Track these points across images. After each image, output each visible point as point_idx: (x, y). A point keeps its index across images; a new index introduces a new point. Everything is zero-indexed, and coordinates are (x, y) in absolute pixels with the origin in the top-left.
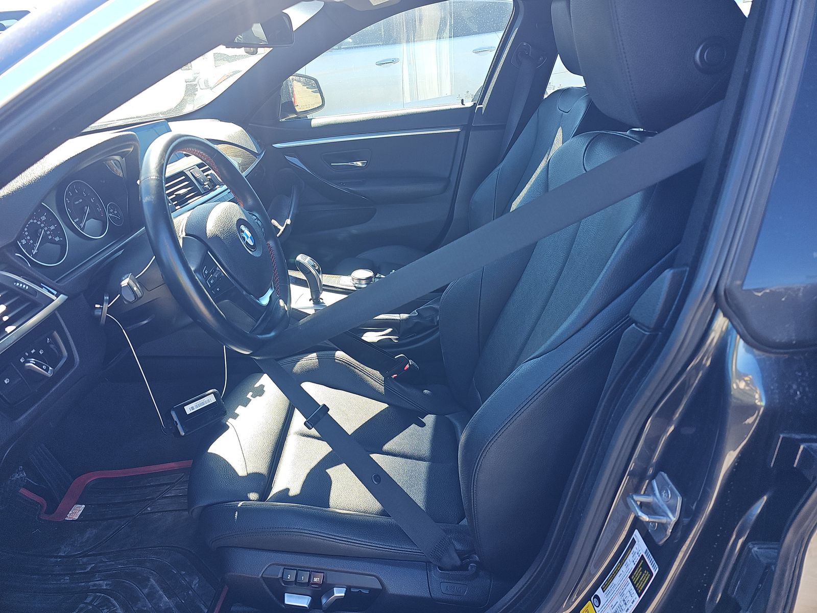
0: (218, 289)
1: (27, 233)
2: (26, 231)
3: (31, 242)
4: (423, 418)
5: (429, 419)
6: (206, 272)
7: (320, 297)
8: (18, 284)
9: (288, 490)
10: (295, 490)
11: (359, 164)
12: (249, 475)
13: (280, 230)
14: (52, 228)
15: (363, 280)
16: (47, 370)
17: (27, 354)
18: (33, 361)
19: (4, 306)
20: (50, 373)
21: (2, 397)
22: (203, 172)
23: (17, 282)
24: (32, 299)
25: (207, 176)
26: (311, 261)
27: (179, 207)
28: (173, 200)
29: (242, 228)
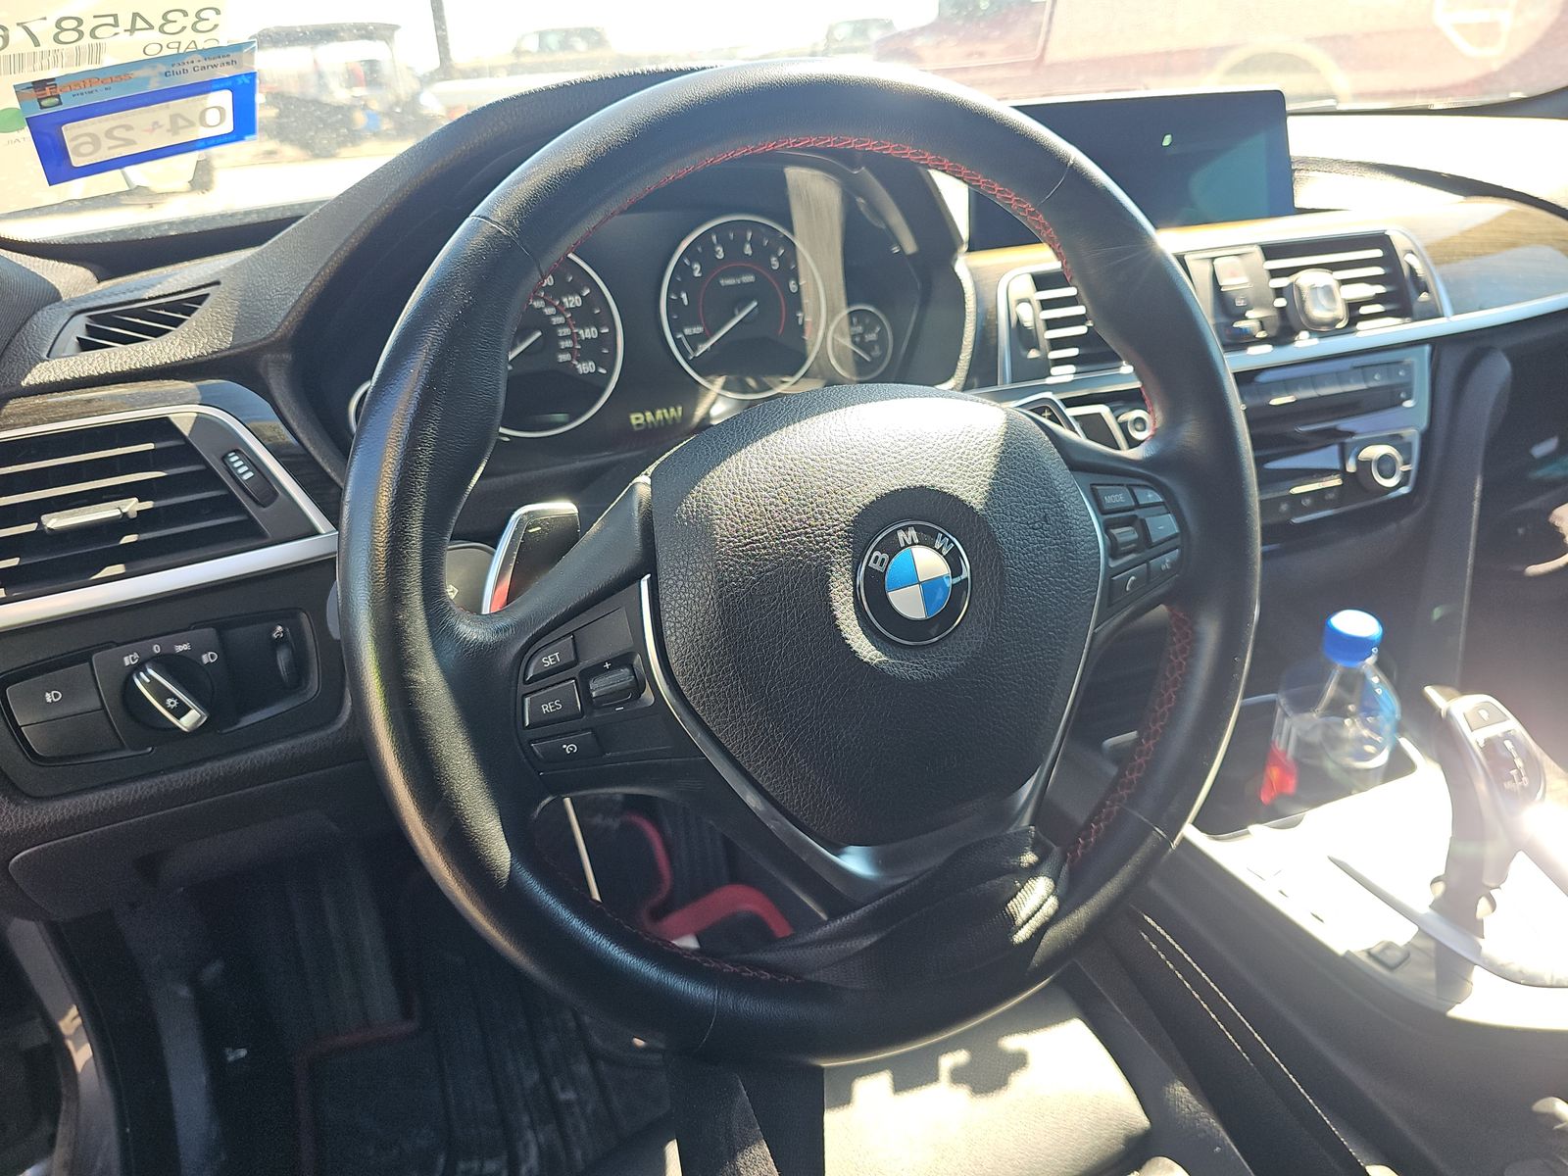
0: (570, 747)
6: (549, 661)
8: (235, 456)
14: (587, 334)
16: (181, 710)
17: (156, 649)
18: (150, 677)
19: (148, 505)
20: (186, 722)
21: (18, 728)
22: (1275, 274)
23: (237, 452)
24: (245, 511)
25: (1279, 292)
26: (1508, 744)
27: (1072, 368)
28: (1056, 344)
29: (901, 534)
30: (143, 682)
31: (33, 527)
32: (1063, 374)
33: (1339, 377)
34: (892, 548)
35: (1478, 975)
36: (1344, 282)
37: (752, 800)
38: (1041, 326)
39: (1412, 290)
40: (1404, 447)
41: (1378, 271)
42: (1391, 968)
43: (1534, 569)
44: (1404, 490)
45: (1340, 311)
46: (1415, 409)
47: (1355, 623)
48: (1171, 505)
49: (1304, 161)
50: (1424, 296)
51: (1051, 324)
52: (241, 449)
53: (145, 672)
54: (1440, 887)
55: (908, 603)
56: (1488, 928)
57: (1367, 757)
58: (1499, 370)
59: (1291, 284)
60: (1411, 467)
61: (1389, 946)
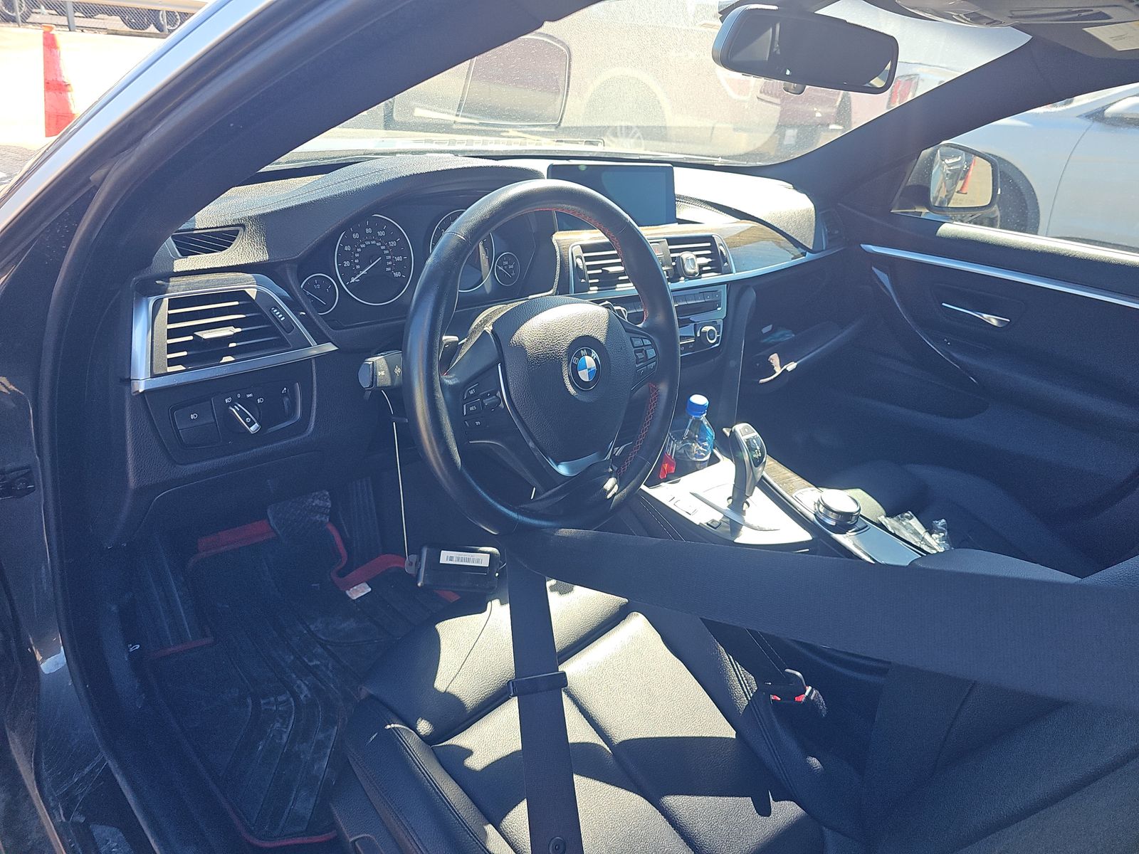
0: (478, 423)
1: (357, 255)
2: (357, 253)
3: (358, 267)
4: (775, 800)
5: (786, 811)
6: (471, 392)
7: (748, 500)
8: (275, 311)
9: (469, 753)
10: (476, 762)
11: (994, 321)
12: (446, 694)
13: (775, 372)
14: (399, 259)
15: (833, 511)
16: (250, 424)
17: (239, 396)
18: (239, 407)
19: (239, 330)
20: (252, 429)
21: (178, 431)
22: (672, 251)
23: (276, 308)
24: (281, 335)
25: (674, 259)
26: (754, 441)
27: (596, 288)
28: (592, 277)
29: (582, 351)
30: (236, 410)
31: (191, 338)
32: (594, 290)
33: (695, 297)
34: (580, 356)
35: (744, 529)
36: (698, 256)
37: (531, 444)
38: (585, 268)
39: (722, 261)
40: (717, 327)
41: (709, 252)
42: (715, 528)
43: (762, 381)
44: (717, 345)
45: (697, 269)
46: (722, 311)
47: (699, 400)
48: (653, 346)
49: (680, 197)
50: (726, 264)
51: (589, 268)
52: (277, 306)
53: (237, 406)
54: (731, 500)
55: (584, 376)
56: (747, 512)
57: (703, 457)
58: (752, 295)
59: (679, 257)
60: (720, 335)
61: (713, 521)
